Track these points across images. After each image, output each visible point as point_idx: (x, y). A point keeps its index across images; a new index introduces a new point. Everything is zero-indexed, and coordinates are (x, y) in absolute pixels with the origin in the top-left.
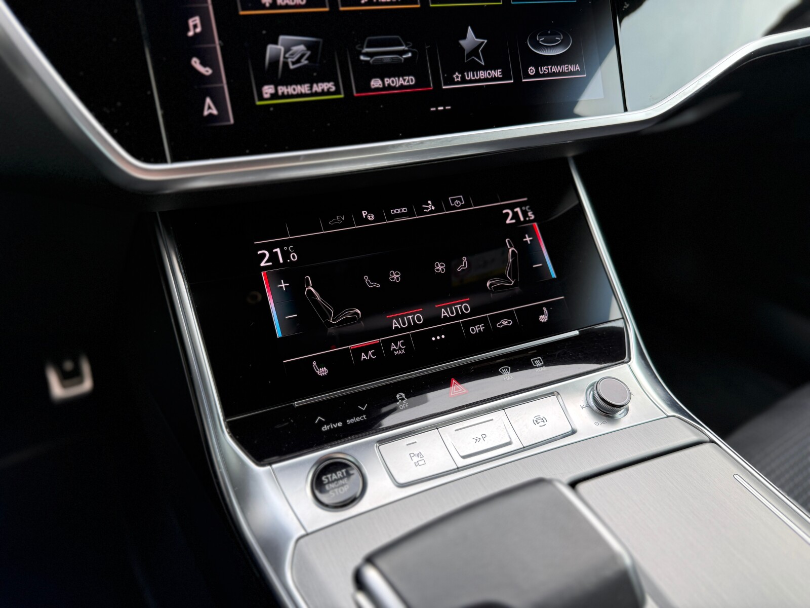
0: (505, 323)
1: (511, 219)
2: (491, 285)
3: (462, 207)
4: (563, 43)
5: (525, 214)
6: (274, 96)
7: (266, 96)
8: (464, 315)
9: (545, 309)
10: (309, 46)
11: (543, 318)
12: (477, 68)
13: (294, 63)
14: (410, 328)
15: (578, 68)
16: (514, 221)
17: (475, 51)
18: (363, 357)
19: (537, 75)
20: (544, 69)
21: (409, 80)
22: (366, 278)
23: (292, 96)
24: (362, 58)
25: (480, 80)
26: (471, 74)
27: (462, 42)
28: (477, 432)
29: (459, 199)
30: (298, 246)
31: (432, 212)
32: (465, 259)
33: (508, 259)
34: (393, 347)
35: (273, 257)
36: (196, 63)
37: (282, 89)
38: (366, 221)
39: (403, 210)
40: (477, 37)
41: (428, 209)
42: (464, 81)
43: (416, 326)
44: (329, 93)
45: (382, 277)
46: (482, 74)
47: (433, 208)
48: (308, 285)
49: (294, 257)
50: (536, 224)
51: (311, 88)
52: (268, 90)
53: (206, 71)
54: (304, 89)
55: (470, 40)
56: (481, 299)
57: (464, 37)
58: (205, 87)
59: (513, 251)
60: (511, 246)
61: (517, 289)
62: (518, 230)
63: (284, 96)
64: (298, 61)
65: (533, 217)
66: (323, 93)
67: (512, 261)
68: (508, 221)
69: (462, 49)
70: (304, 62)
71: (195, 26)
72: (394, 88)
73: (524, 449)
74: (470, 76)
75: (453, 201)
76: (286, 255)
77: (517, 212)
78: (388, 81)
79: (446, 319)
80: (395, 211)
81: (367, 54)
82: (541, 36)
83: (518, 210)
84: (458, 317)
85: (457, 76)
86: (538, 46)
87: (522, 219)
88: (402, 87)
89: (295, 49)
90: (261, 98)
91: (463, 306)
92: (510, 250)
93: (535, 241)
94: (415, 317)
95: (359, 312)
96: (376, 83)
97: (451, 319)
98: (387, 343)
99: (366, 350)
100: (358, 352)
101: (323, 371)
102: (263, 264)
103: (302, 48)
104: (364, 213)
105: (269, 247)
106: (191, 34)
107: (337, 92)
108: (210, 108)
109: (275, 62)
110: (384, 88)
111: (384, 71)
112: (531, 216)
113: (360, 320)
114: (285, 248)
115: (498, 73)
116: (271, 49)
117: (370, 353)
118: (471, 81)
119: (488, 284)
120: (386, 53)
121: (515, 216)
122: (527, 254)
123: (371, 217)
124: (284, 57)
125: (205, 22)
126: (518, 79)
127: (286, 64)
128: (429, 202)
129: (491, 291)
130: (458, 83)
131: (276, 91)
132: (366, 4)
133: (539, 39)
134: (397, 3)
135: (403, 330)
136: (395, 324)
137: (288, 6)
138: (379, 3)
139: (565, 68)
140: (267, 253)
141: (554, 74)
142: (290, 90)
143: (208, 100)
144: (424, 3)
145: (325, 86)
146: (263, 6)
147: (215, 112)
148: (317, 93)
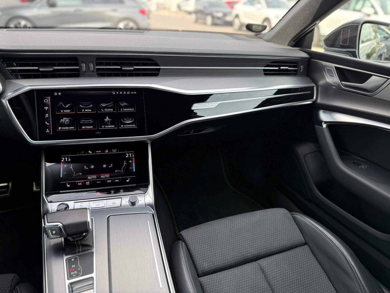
0: (117, 181)
2: (116, 172)
3: (116, 152)
4: (131, 120)
5: (132, 155)
6: (61, 129)
8: (107, 178)
9: (129, 179)
10: (70, 120)
11: (128, 181)
12: (108, 125)
13: (66, 123)
14: (92, 179)
15: (135, 125)
17: (108, 122)
18: (79, 184)
19: (124, 127)
20: (125, 126)
21: (92, 127)
22: (85, 167)
24: (81, 122)
25: (109, 128)
26: (106, 126)
27: (105, 120)
28: (97, 204)
29: (115, 150)
30: (71, 158)
31: (107, 152)
32: (112, 165)
33: (123, 166)
34: (87, 183)
35: (65, 159)
36: (46, 122)
38: (89, 153)
39: (100, 151)
40: (109, 119)
41: (106, 152)
42: (105, 127)
43: (94, 179)
44: (73, 129)
45: (89, 167)
46: (109, 126)
47: (108, 152)
48: (71, 167)
49: (70, 160)
50: (134, 158)
51: (69, 128)
52: (60, 128)
53: (48, 124)
54: (68, 128)
55: (107, 119)
56: (113, 174)
58: (47, 127)
59: (125, 164)
60: (125, 163)
61: (123, 173)
62: (129, 159)
63: (63, 129)
64: (67, 123)
66: (72, 129)
68: (127, 157)
70: (68, 123)
71: (47, 116)
72: (88, 128)
73: (106, 208)
75: (113, 150)
76: (68, 159)
78: (86, 127)
79: (102, 178)
80: (97, 152)
82: (125, 118)
84: (105, 178)
85: (103, 127)
86: (125, 121)
88: (89, 128)
89: (67, 120)
90: (59, 130)
91: (107, 176)
93: (132, 163)
94: (94, 177)
95: (81, 174)
96: (83, 127)
97: (103, 178)
98: (85, 182)
99: (80, 183)
100: (78, 183)
101: (69, 186)
102: (62, 161)
104: (89, 151)
105: (64, 157)
106: (46, 117)
107: (75, 129)
108: (48, 131)
109: (62, 123)
110: (85, 128)
111: (85, 125)
112: (133, 156)
113: (81, 176)
114: (68, 158)
115: (113, 126)
116: (61, 120)
117: (81, 183)
118: (106, 128)
119: (116, 171)
120: (87, 121)
121: (129, 155)
122: (129, 165)
123: (91, 152)
124: (64, 122)
125: (49, 115)
126: (118, 127)
127: (64, 123)
128: (107, 150)
129: (116, 173)
130: (103, 128)
131: (62, 128)
132: (83, 112)
133: (125, 119)
134: (90, 111)
135: (90, 179)
136: (89, 178)
137: (66, 112)
138: (86, 111)
139: (131, 126)
140: (64, 159)
141: (128, 127)
142: (65, 128)
143: (48, 129)
144: (97, 111)
145: (72, 128)
146: (61, 112)
147: (49, 132)
148: (70, 129)
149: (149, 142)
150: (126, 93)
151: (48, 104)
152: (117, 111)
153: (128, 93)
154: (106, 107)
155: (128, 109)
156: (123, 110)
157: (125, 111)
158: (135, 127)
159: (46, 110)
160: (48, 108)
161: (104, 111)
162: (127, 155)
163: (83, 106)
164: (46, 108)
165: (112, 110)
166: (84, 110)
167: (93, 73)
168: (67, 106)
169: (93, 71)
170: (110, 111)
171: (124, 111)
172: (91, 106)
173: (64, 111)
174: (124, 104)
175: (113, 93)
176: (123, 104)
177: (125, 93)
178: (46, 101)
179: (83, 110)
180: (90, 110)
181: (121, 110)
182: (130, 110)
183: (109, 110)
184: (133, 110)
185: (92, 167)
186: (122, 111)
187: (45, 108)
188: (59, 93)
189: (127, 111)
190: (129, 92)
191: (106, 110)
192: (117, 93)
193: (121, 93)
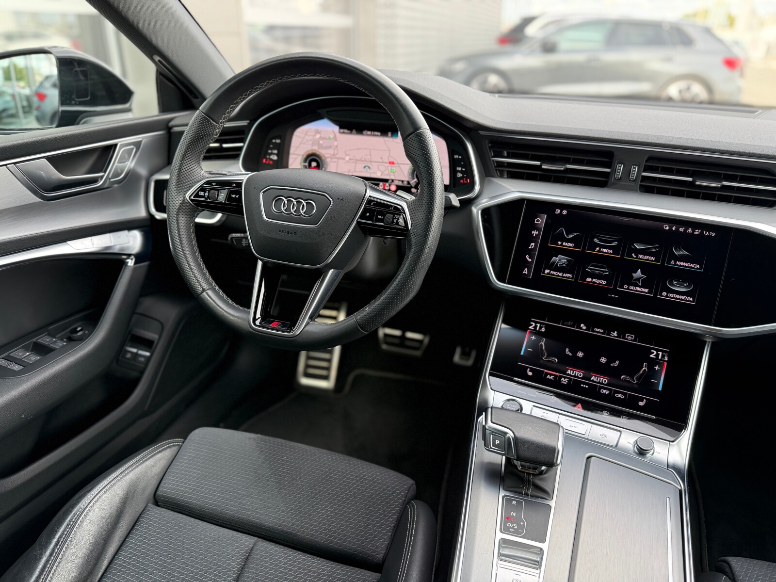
0: (620, 396)
1: (654, 356)
2: (623, 378)
3: (631, 340)
4: (687, 287)
5: (663, 356)
6: (548, 274)
7: (545, 273)
8: (602, 383)
9: (645, 400)
10: (568, 261)
11: (641, 404)
12: (638, 286)
13: (560, 265)
14: (574, 376)
15: (691, 299)
16: (655, 357)
17: (638, 279)
18: (548, 377)
19: (667, 296)
20: (671, 295)
21: (604, 282)
22: (567, 350)
23: (555, 275)
24: (587, 269)
25: (636, 291)
27: (634, 274)
28: (574, 424)
29: (632, 337)
30: (547, 326)
31: (614, 336)
32: (618, 362)
33: (640, 371)
34: (563, 379)
35: (536, 327)
36: (527, 257)
37: (552, 272)
38: (581, 328)
39: (601, 331)
40: (642, 274)
41: (613, 334)
42: (628, 289)
43: (577, 377)
44: (569, 278)
45: (574, 352)
46: (638, 289)
47: (616, 335)
48: (543, 342)
49: (543, 330)
50: (666, 363)
51: (563, 274)
52: (547, 271)
53: (530, 260)
54: (560, 274)
55: (638, 274)
56: (615, 381)
57: (635, 272)
58: (526, 264)
59: (645, 369)
60: (645, 367)
61: (636, 386)
62: (656, 361)
63: (552, 274)
64: (562, 264)
65: (667, 359)
66: (567, 277)
67: (641, 374)
68: (651, 356)
69: (633, 277)
70: (564, 265)
71: (532, 246)
72: (596, 283)
73: (588, 439)
74: (632, 288)
75: (628, 336)
76: (541, 328)
77: (659, 354)
78: (594, 280)
79: (593, 381)
80: (596, 329)
81: (590, 269)
83: (660, 353)
84: (599, 383)
85: (626, 286)
86: (673, 285)
87: (660, 358)
88: (599, 283)
89: (562, 260)
90: (544, 273)
91: (604, 380)
92: (644, 368)
93: (660, 371)
94: (579, 374)
95: (556, 360)
96: (589, 279)
97: (595, 382)
98: (561, 377)
99: (551, 375)
100: (547, 374)
101: (530, 374)
102: (530, 327)
103: (565, 260)
104: (582, 325)
105: (536, 323)
106: (530, 248)
107: (572, 278)
108: (525, 271)
109: (553, 263)
110: (591, 282)
111: (593, 276)
112: (666, 358)
113: (555, 363)
114: (542, 325)
115: (646, 290)
116: (554, 258)
117: (552, 377)
118: (631, 290)
119: (622, 377)
120: (598, 270)
121: (657, 355)
122: (652, 374)
123: (584, 328)
124: (558, 262)
125: (536, 246)
126: (656, 295)
127: (557, 264)
129: (622, 380)
130: (625, 289)
131: (550, 272)
132: (597, 251)
133: (674, 282)
134: (610, 253)
135: (571, 375)
136: (569, 372)
137: (566, 246)
138: (602, 252)
139: (683, 297)
140: (534, 324)
141: (676, 298)
142: (555, 273)
143: (526, 269)
144: (623, 255)
145: (568, 275)
146: (558, 245)
147: (527, 273)
148: (564, 277)
149: (709, 340)
150: (693, 231)
151: (540, 226)
152: (663, 262)
153: (698, 232)
154: (643, 252)
155: (687, 264)
156: (675, 262)
157: (680, 266)
158: (690, 301)
159: (534, 235)
160: (537, 233)
161: (637, 258)
162: (654, 353)
163: (601, 240)
164: (535, 233)
165: (653, 259)
166: (600, 249)
167: (633, 184)
168: (571, 236)
169: (634, 181)
170: (648, 260)
171: (678, 265)
172: (615, 243)
173: (562, 243)
174: (681, 253)
175: (666, 227)
176: (680, 251)
177: (690, 230)
178: (538, 221)
179: (598, 248)
180: (611, 251)
181: (673, 262)
182: (691, 267)
183: (646, 257)
184: (697, 268)
185: (580, 354)
186: (672, 264)
187: (533, 232)
188: (563, 211)
189: (683, 266)
190: (700, 231)
191: (641, 256)
192: (674, 228)
193: (682, 229)
